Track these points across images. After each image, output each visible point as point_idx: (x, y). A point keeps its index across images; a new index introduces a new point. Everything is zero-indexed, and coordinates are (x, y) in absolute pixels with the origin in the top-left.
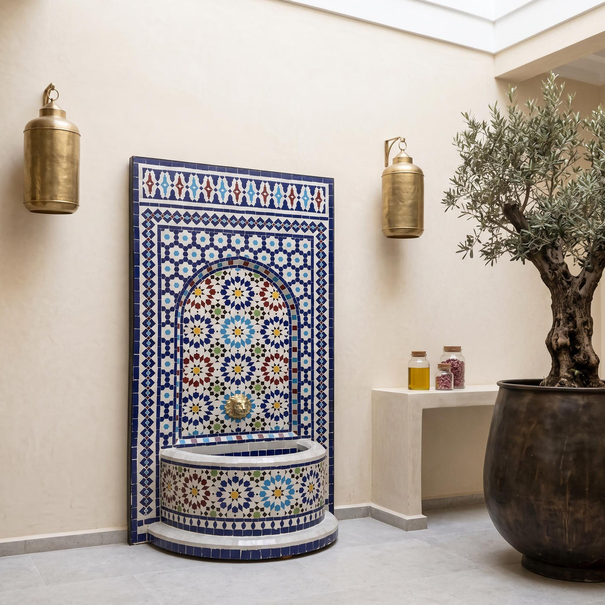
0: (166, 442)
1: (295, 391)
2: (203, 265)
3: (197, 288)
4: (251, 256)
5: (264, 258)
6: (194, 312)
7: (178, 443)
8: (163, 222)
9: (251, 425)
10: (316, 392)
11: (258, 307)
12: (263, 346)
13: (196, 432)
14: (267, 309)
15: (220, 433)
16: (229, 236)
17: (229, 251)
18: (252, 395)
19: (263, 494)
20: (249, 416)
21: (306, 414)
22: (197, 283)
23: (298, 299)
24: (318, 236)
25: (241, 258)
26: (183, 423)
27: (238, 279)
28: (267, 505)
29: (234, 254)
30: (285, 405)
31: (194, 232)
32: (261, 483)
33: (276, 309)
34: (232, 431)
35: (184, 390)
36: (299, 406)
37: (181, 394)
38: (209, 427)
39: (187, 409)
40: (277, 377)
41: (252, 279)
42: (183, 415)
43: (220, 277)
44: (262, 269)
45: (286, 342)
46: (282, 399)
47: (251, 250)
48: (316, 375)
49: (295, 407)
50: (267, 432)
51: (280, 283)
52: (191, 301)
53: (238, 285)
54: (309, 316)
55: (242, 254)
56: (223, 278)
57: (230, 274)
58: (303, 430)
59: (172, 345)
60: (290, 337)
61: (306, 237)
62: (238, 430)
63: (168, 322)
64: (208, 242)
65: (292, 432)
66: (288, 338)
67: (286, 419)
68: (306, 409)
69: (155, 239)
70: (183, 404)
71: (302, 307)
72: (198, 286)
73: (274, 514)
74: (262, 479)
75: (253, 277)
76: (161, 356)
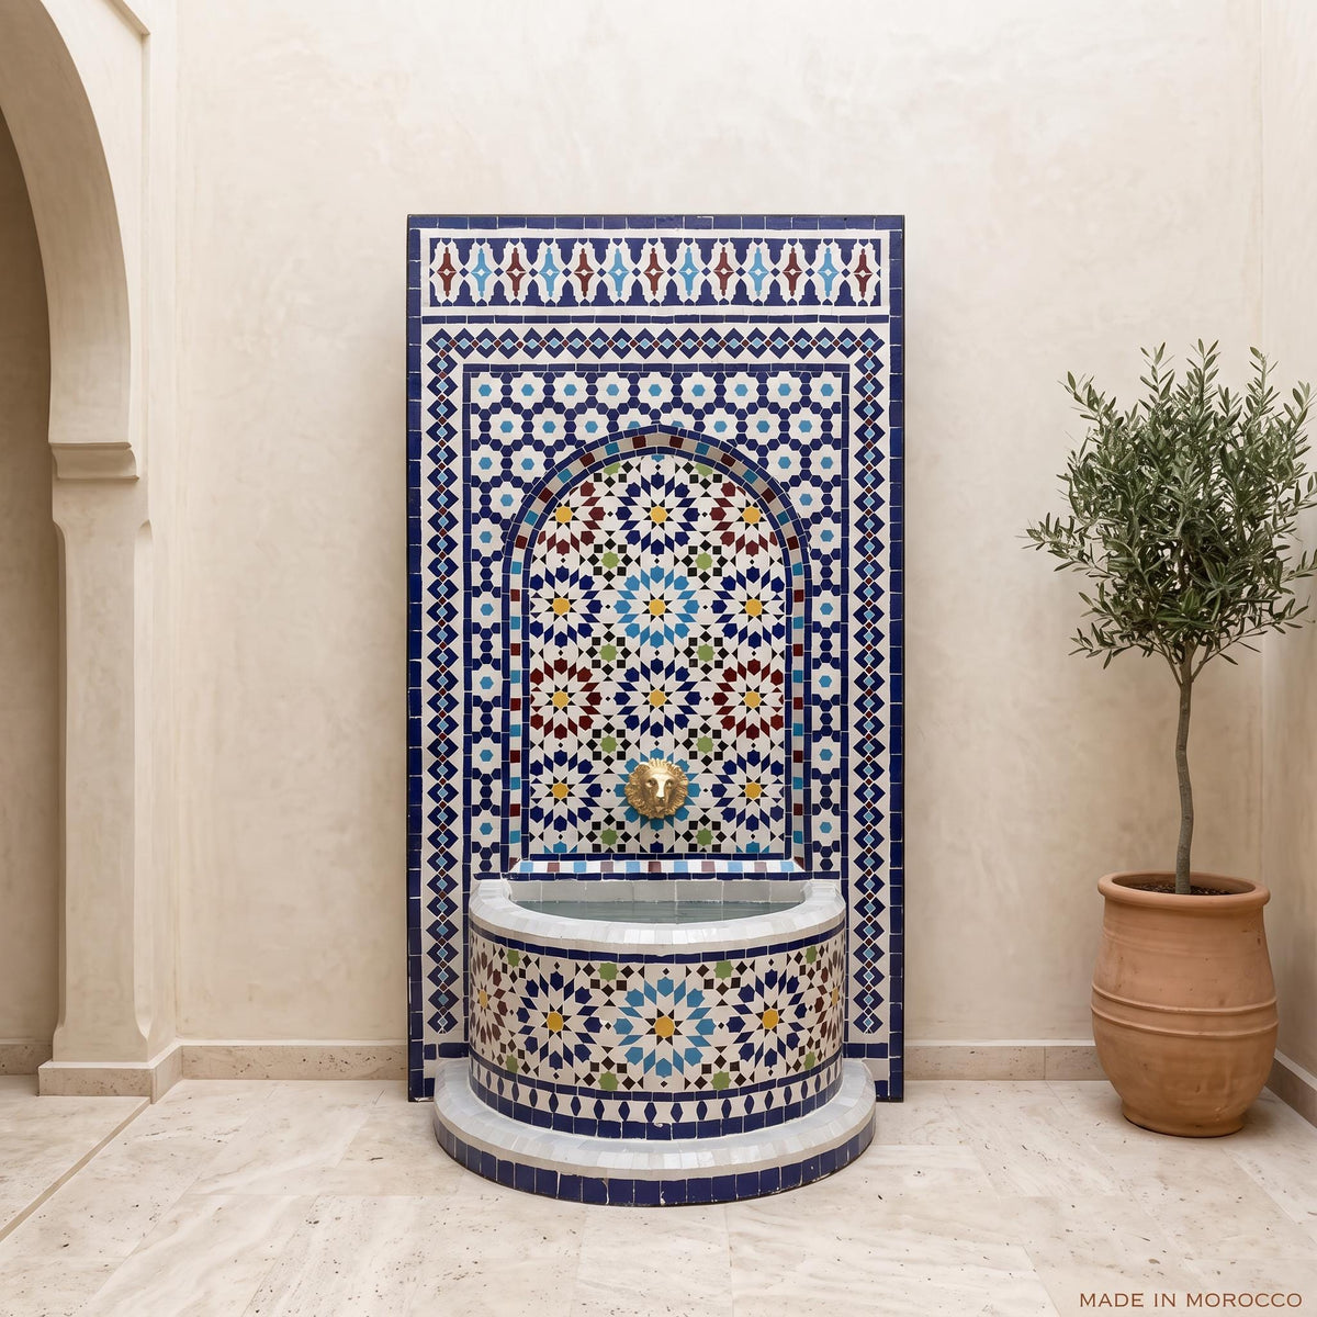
0: (485, 865)
1: (799, 757)
2: (570, 449)
3: (560, 505)
4: (689, 423)
5: (721, 426)
6: (554, 561)
7: (516, 869)
8: (476, 358)
9: (688, 836)
10: (855, 759)
11: (706, 545)
12: (718, 642)
13: (561, 846)
14: (728, 551)
15: (616, 852)
16: (634, 380)
17: (634, 414)
18: (691, 762)
19: (623, 1027)
20: (682, 813)
21: (826, 815)
22: (561, 494)
23: (807, 523)
24: (860, 365)
25: (665, 429)
26: (531, 821)
27: (658, 480)
28: (634, 1055)
29: (645, 421)
30: (774, 790)
31: (550, 374)
32: (619, 998)
33: (752, 549)
34: (642, 849)
35: (533, 745)
36: (807, 794)
37: (526, 754)
38: (591, 837)
39: (540, 791)
40: (753, 719)
41: (694, 479)
42: (532, 805)
43: (615, 477)
44: (715, 453)
45: (778, 631)
46: (768, 776)
47: (688, 409)
48: (855, 715)
49: (798, 797)
50: (726, 857)
51: (760, 486)
52: (548, 537)
53: (658, 494)
54: (836, 565)
55: (666, 419)
56: (623, 478)
57: (638, 468)
58: (817, 858)
59: (496, 639)
60: (788, 620)
61: (829, 367)
62: (657, 847)
63: (487, 586)
64: (582, 396)
65: (792, 860)
66: (783, 621)
67: (778, 827)
68: (826, 803)
69: (456, 398)
70: (532, 777)
71: (815, 542)
72: (563, 501)
73: (653, 1084)
74: (622, 986)
75: (694, 472)
76: (471, 665)
